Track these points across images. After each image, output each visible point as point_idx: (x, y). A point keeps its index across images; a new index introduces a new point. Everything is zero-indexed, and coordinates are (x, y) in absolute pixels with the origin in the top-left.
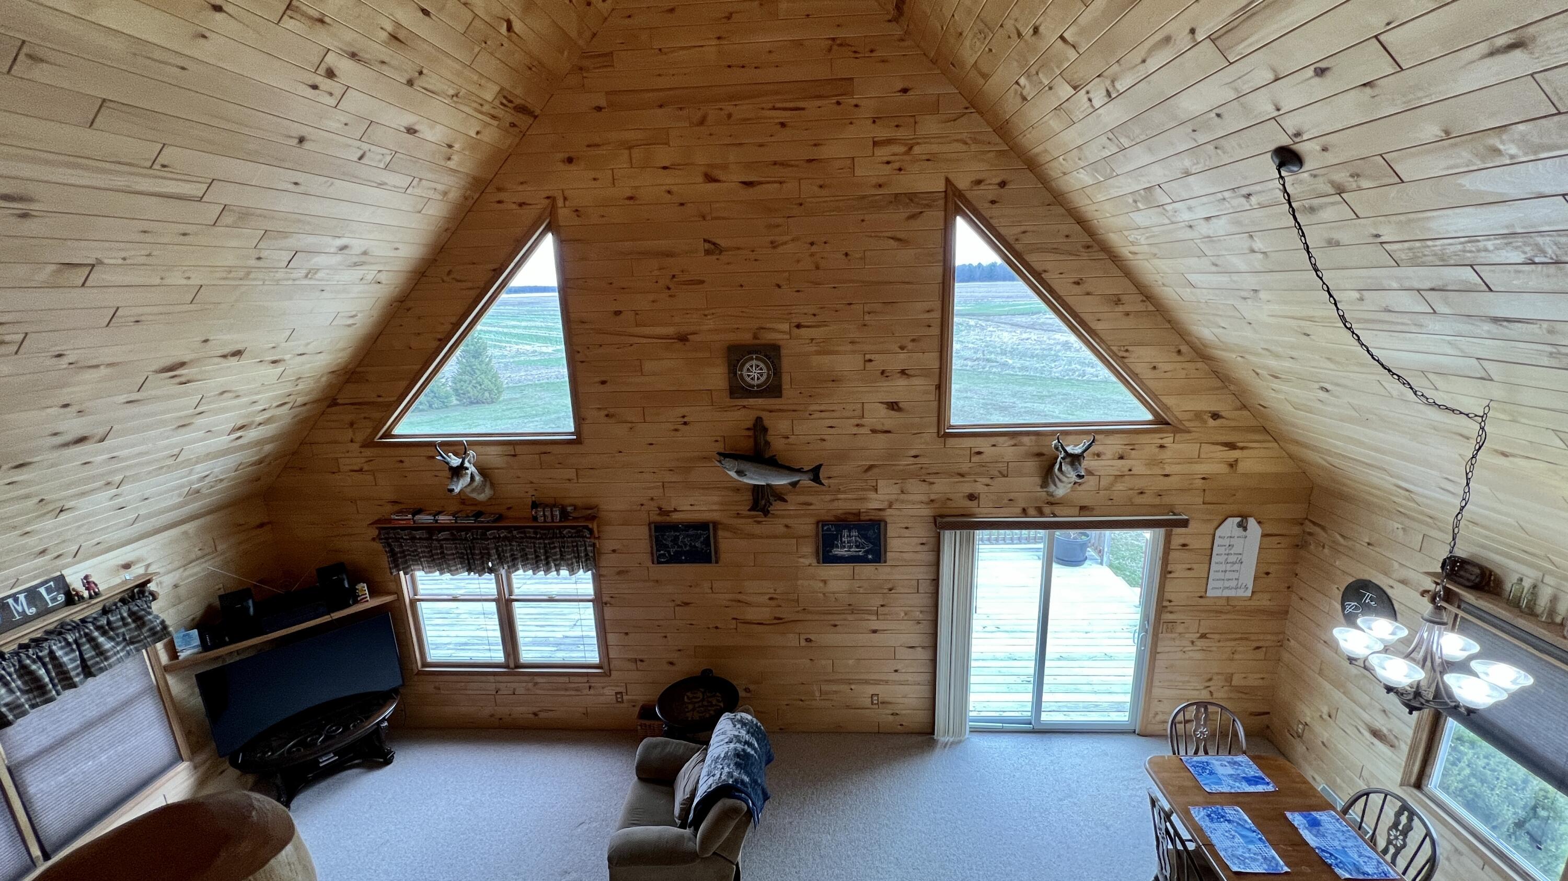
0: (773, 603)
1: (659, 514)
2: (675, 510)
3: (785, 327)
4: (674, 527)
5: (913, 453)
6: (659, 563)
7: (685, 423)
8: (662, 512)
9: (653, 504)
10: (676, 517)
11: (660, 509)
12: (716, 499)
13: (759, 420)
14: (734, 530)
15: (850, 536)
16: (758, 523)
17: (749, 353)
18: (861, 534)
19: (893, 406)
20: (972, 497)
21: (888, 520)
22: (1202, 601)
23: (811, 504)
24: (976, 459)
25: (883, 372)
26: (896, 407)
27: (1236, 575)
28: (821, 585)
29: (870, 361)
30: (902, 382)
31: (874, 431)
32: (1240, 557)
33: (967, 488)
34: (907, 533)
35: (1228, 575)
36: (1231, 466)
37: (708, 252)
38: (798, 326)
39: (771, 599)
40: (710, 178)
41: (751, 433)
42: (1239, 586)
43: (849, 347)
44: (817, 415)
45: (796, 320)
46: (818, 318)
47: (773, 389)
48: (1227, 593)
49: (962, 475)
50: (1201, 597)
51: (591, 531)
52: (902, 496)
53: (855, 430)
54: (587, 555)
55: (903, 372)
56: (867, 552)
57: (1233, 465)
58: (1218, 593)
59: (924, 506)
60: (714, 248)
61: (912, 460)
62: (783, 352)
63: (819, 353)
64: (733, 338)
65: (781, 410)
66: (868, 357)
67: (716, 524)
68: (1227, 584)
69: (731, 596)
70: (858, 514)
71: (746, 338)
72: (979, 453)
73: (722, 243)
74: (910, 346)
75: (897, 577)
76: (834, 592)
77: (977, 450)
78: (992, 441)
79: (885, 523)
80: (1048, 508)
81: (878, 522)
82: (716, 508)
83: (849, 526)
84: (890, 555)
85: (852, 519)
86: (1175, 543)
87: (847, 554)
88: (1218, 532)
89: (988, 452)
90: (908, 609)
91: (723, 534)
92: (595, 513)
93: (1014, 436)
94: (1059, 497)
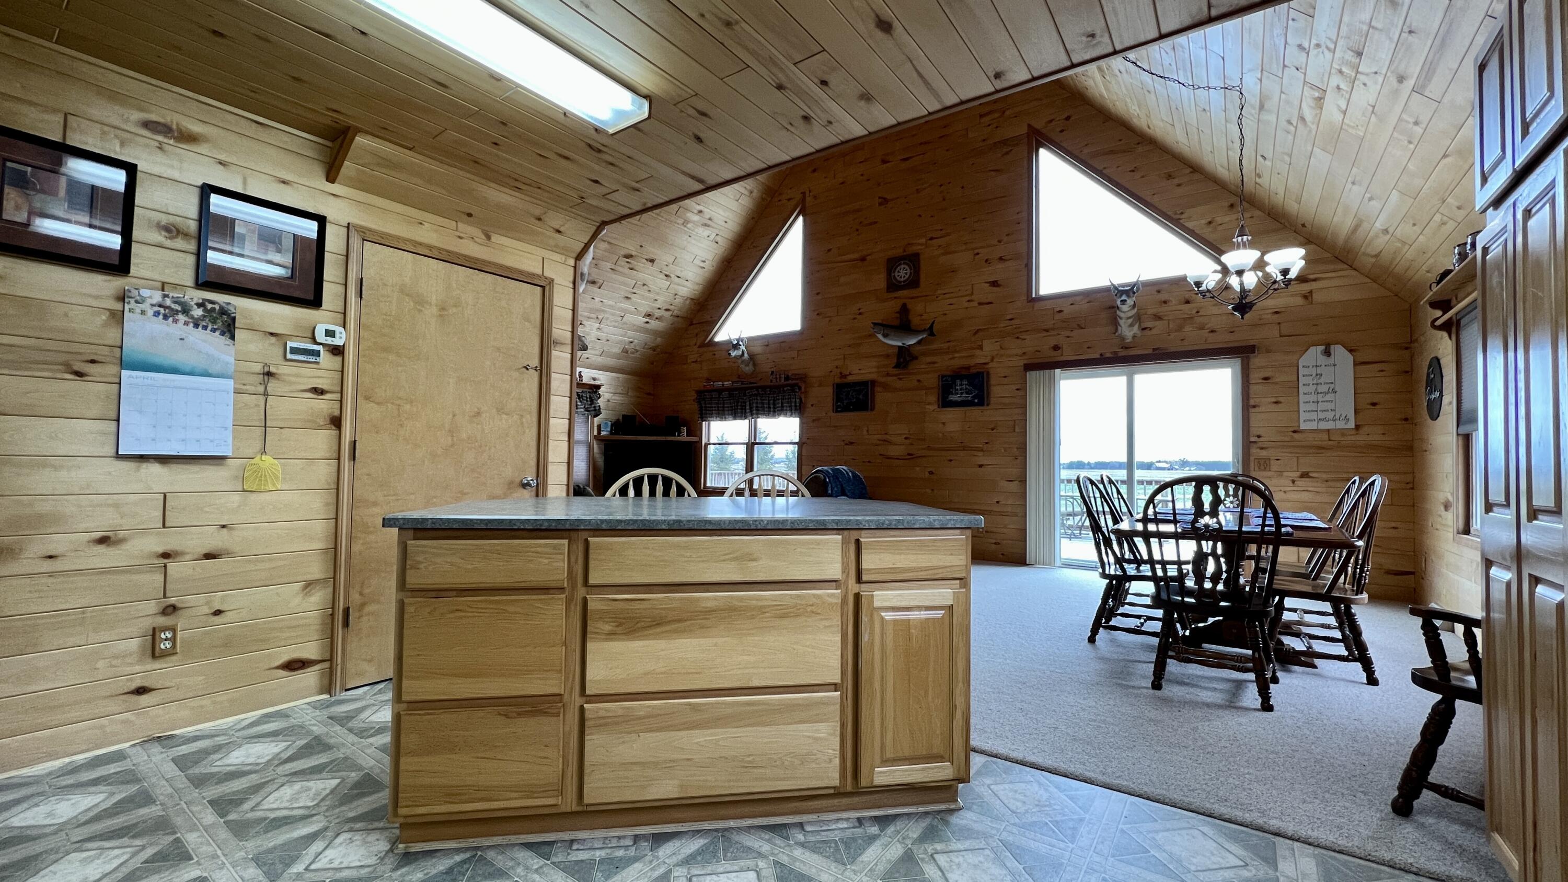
0: (908, 441)
1: (841, 378)
2: (850, 374)
3: (923, 241)
4: (848, 385)
5: (1009, 317)
6: (837, 412)
7: (860, 314)
8: (843, 376)
9: (839, 370)
10: (851, 379)
11: (841, 373)
12: (874, 364)
13: (904, 305)
14: (886, 387)
15: (961, 385)
16: (900, 379)
17: (900, 261)
18: (970, 384)
19: (994, 284)
20: (1056, 348)
21: (991, 372)
22: (1296, 436)
23: (934, 363)
24: (1058, 316)
25: (986, 261)
26: (996, 284)
27: (1330, 406)
28: (941, 425)
29: (978, 254)
30: (1001, 266)
31: (980, 304)
32: (1332, 386)
33: (1053, 341)
34: (1006, 381)
35: (1321, 406)
36: (1305, 297)
37: (880, 204)
38: (931, 239)
39: (906, 438)
40: (884, 162)
41: (898, 315)
42: (1337, 417)
43: (964, 247)
44: (941, 297)
45: (929, 236)
46: (944, 232)
47: (913, 283)
48: (1323, 426)
49: (1047, 331)
50: (1295, 432)
51: (800, 388)
52: (1002, 352)
53: (967, 305)
54: (796, 406)
55: (1001, 259)
56: (974, 397)
57: (1307, 296)
58: (1313, 426)
59: (1018, 358)
60: (884, 201)
61: (1008, 323)
62: (922, 257)
63: (943, 254)
64: (890, 254)
65: (918, 297)
66: (976, 251)
67: (873, 382)
68: (1322, 416)
69: (879, 437)
70: (968, 368)
71: (899, 252)
72: (1060, 311)
73: (888, 197)
74: (1005, 239)
75: (998, 418)
76: (951, 432)
77: (1058, 309)
78: (1070, 301)
79: (988, 374)
80: (1123, 353)
81: (983, 373)
82: (874, 370)
83: (962, 378)
84: (993, 400)
85: (964, 372)
86: (1255, 376)
87: (959, 399)
88: (1302, 362)
89: (1068, 310)
90: (1006, 446)
91: (877, 389)
92: (803, 378)
93: (1089, 295)
94: (1129, 339)
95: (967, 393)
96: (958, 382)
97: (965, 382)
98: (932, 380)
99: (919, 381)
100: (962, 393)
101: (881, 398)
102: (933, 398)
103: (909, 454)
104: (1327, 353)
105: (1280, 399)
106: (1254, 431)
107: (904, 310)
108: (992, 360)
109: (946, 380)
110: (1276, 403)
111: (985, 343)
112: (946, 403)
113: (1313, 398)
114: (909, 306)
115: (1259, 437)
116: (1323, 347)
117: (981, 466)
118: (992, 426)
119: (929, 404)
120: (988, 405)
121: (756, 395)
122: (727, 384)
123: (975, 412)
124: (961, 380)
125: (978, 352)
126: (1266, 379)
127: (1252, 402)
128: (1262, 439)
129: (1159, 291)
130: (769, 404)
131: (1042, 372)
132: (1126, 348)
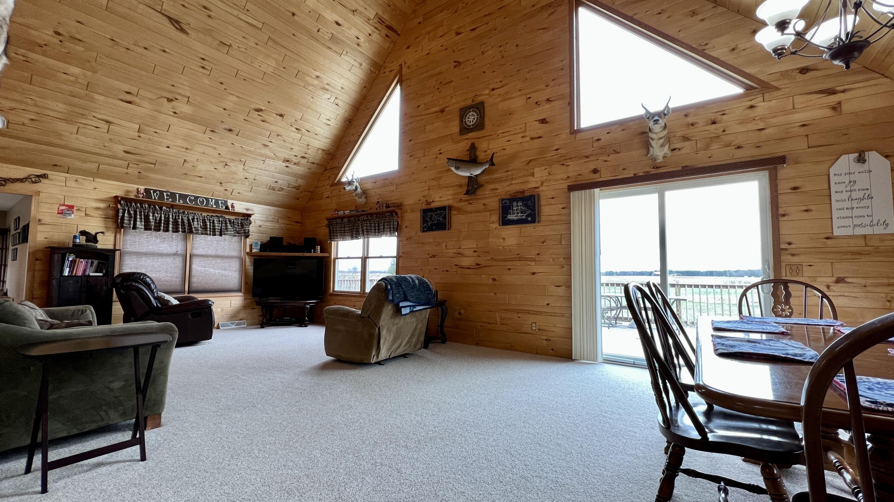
0: (476, 254)
1: (426, 205)
2: (433, 201)
3: (487, 92)
4: (431, 210)
5: (555, 148)
6: (424, 231)
7: (440, 153)
8: (428, 203)
9: (425, 199)
10: (434, 205)
11: (427, 201)
13: (473, 144)
14: (459, 210)
15: (517, 206)
16: (470, 204)
17: (469, 109)
18: (525, 205)
19: (543, 121)
20: (595, 171)
21: (542, 194)
22: (830, 242)
23: (496, 189)
24: (596, 144)
25: (536, 103)
26: (544, 121)
27: (868, 212)
28: (502, 240)
29: (530, 98)
30: (547, 106)
31: (532, 139)
32: (868, 193)
33: (592, 167)
34: (553, 201)
35: (856, 212)
36: (834, 108)
37: (455, 67)
38: (493, 90)
39: (475, 251)
41: (468, 153)
42: (875, 222)
43: (518, 93)
44: (501, 135)
45: (492, 87)
46: (503, 83)
47: (480, 126)
48: (859, 231)
49: (587, 157)
50: (827, 238)
51: (397, 214)
52: (550, 177)
53: (521, 140)
54: (394, 228)
55: (548, 100)
56: (528, 216)
57: (836, 108)
58: (849, 232)
59: (563, 181)
60: (458, 64)
61: (554, 153)
62: (486, 105)
63: (502, 101)
64: (462, 105)
65: (484, 137)
66: (528, 96)
67: (450, 207)
68: (857, 221)
69: (454, 251)
70: (523, 192)
71: (469, 102)
72: (598, 140)
73: (461, 60)
74: (552, 84)
75: (547, 233)
76: (510, 246)
77: (597, 138)
78: (607, 130)
79: (539, 196)
80: (654, 171)
81: (534, 196)
82: (451, 197)
83: (517, 200)
84: (543, 218)
85: (520, 196)
86: (784, 187)
87: (515, 218)
88: (832, 171)
89: (605, 138)
90: (555, 256)
91: (454, 212)
92: (400, 206)
93: (622, 124)
94: (660, 160)
95: (522, 213)
96: (515, 204)
97: (520, 204)
98: (494, 203)
99: (484, 204)
100: (518, 213)
101: (457, 219)
102: (495, 218)
103: (477, 264)
104: (861, 160)
105: (810, 207)
106: (785, 238)
107: (473, 148)
108: (542, 185)
109: (505, 203)
110: (807, 211)
111: (536, 170)
112: (505, 222)
113: (848, 204)
114: (476, 145)
115: (790, 244)
116: (857, 155)
117: (534, 274)
118: (542, 240)
119: (493, 223)
120: (539, 222)
121: (366, 220)
122: (347, 212)
123: (528, 228)
124: (517, 202)
125: (531, 179)
126: (795, 188)
127: (781, 211)
128: (792, 246)
129: (686, 116)
130: (375, 227)
131: (583, 191)
132: (657, 168)
